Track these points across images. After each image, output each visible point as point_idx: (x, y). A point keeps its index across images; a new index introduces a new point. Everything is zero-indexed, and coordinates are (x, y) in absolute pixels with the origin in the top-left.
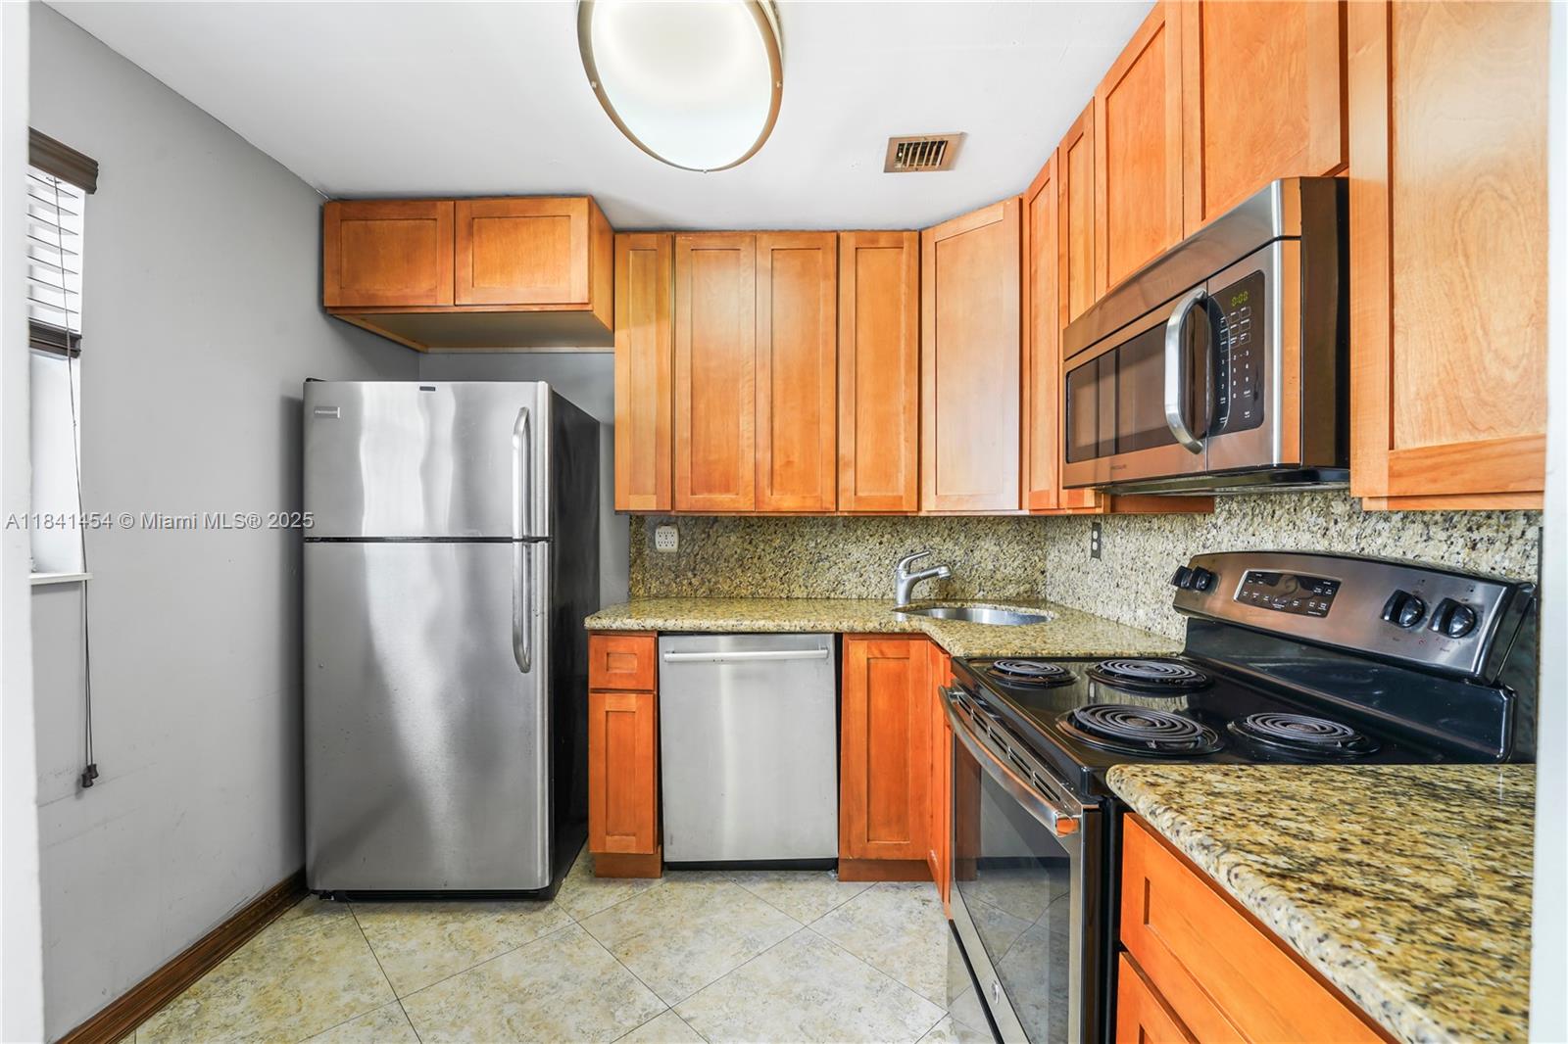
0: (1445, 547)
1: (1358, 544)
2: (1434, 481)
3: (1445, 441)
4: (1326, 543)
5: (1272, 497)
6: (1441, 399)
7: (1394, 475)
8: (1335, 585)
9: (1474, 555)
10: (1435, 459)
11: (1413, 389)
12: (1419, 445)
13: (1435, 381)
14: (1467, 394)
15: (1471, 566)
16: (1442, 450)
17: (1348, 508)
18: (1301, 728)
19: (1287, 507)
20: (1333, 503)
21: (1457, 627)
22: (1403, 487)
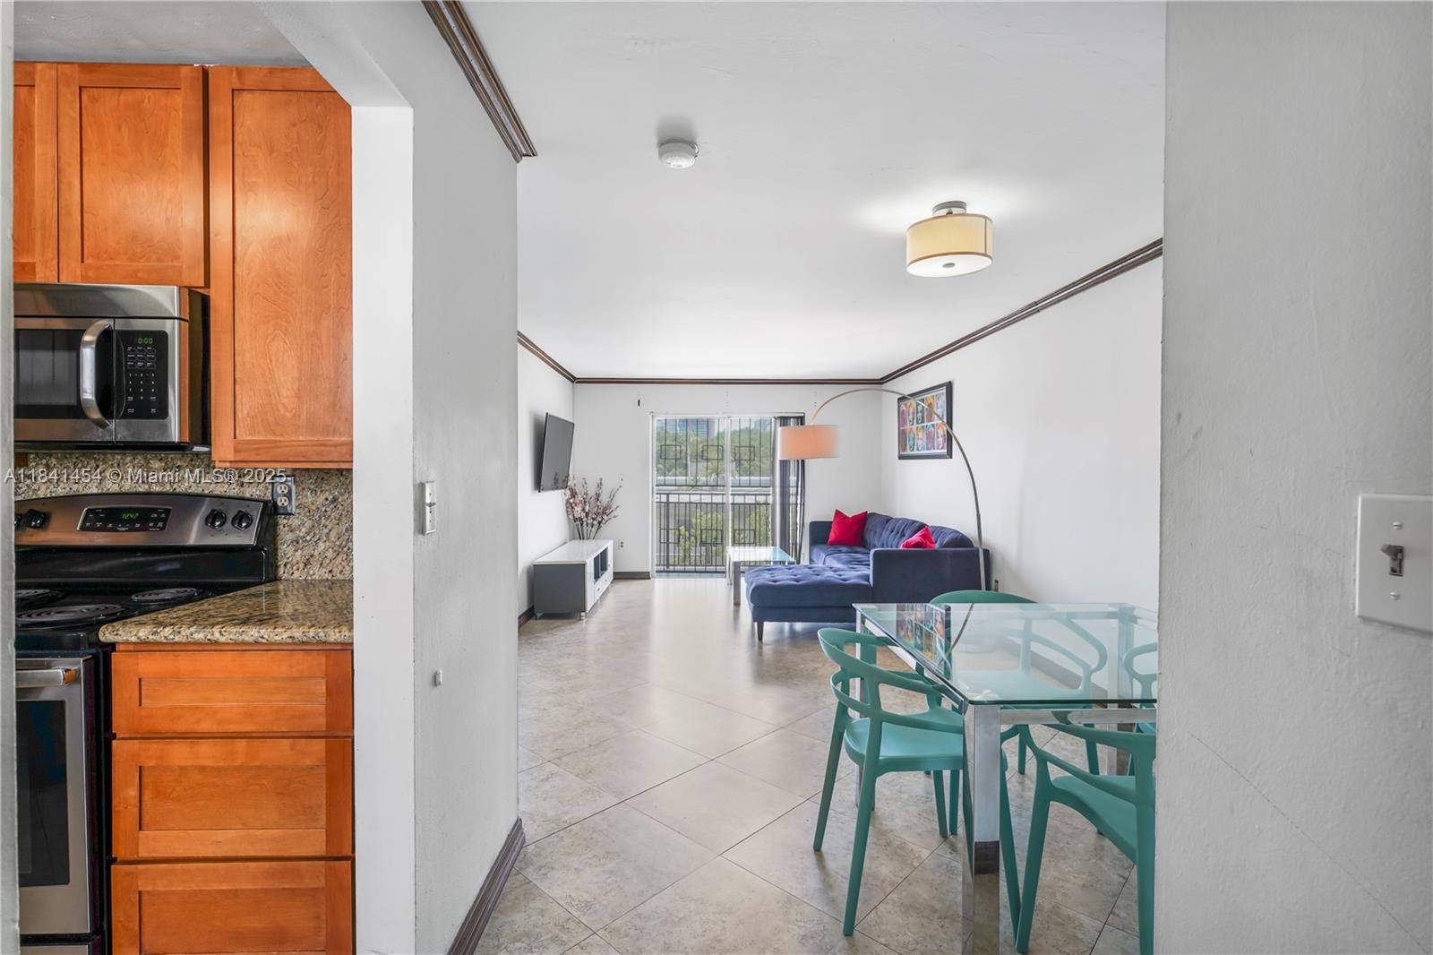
0: (227, 486)
1: (172, 486)
2: (257, 455)
3: (261, 438)
4: (147, 487)
5: (95, 456)
6: (259, 420)
7: (236, 451)
8: (167, 511)
9: (242, 489)
10: (258, 446)
11: (245, 412)
12: (249, 438)
13: (257, 410)
14: (271, 419)
15: (241, 495)
16: (261, 442)
17: (163, 464)
18: (168, 594)
19: (110, 463)
20: (151, 462)
21: (244, 525)
22: (241, 457)
